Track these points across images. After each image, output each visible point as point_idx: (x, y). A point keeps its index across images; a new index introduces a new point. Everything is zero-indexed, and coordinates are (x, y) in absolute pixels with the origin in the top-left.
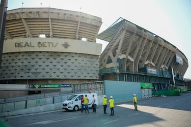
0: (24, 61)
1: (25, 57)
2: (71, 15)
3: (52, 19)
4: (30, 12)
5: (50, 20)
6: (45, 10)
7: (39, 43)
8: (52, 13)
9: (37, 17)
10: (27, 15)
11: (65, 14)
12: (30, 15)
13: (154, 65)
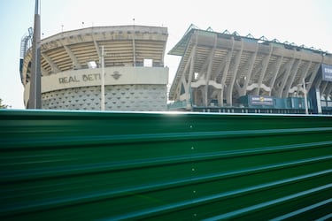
0: (72, 99)
1: (72, 95)
2: (120, 32)
3: (97, 42)
4: (71, 37)
5: (95, 43)
6: (88, 32)
7: (85, 76)
8: (96, 33)
9: (80, 41)
10: (68, 41)
11: (112, 33)
12: (71, 40)
13: (268, 89)
